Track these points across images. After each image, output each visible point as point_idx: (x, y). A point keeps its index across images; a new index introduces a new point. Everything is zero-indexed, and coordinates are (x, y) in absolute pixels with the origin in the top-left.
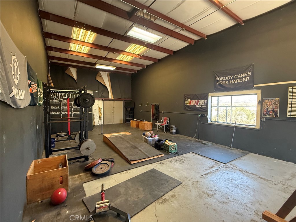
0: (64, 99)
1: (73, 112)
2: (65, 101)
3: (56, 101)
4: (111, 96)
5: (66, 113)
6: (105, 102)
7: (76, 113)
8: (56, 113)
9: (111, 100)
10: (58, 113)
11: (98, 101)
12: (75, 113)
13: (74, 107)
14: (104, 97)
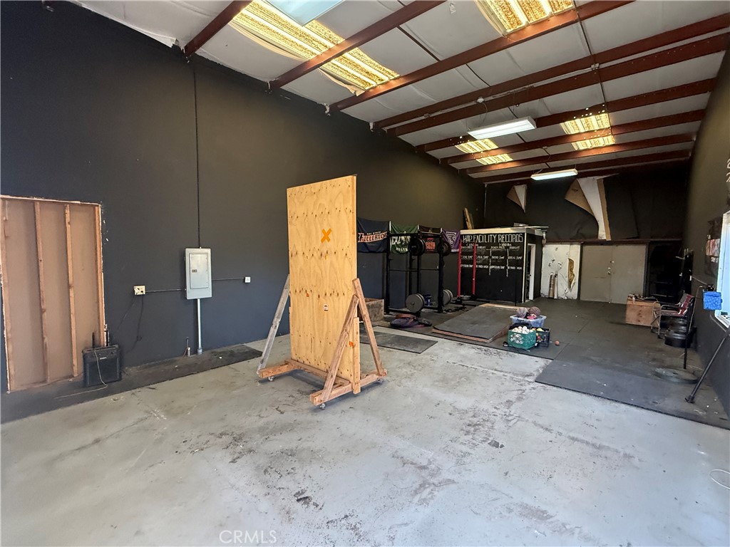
0: (480, 245)
1: (492, 265)
2: (481, 247)
3: (469, 247)
4: (603, 233)
5: (481, 266)
6: (586, 248)
7: (496, 267)
8: (468, 266)
9: (603, 243)
10: (471, 266)
11: (569, 246)
12: (493, 267)
13: (493, 257)
14: (584, 236)
